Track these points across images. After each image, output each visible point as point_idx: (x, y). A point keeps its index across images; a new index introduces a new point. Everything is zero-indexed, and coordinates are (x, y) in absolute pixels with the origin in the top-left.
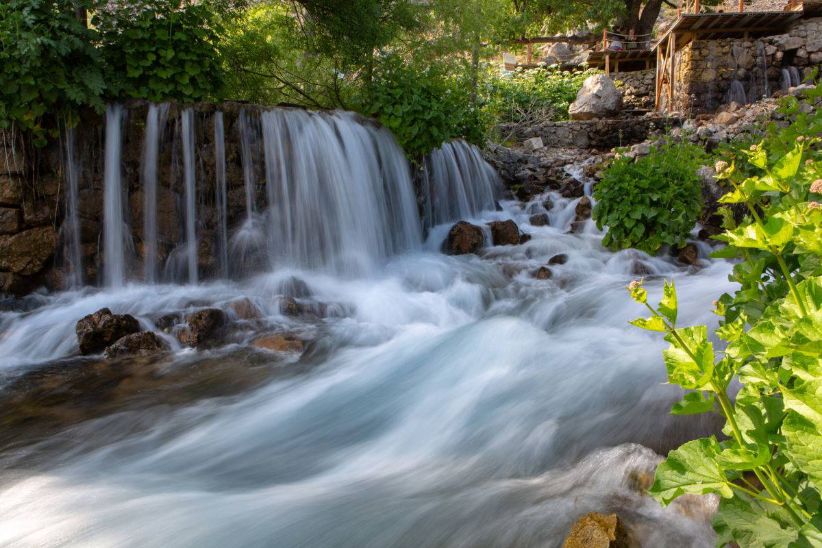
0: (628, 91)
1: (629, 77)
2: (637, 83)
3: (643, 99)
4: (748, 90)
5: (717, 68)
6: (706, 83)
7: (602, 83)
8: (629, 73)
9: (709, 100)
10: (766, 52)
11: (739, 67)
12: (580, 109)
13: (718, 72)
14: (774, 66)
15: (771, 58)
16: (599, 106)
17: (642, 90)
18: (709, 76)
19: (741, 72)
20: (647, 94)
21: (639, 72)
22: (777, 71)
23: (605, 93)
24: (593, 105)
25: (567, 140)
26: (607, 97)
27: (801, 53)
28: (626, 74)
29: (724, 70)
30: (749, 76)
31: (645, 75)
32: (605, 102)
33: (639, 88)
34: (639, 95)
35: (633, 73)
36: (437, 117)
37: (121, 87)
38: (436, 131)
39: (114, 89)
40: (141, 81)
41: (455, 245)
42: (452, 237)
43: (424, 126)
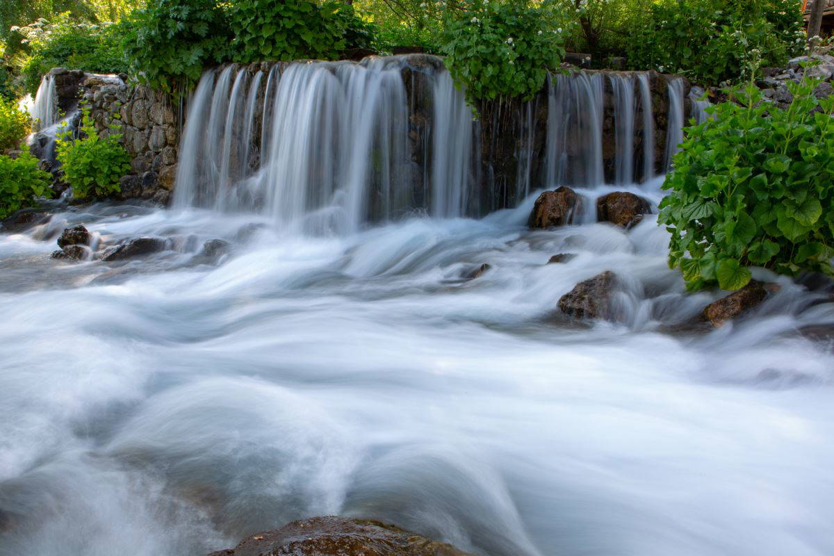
36: (493, 53)
37: (225, 54)
38: (490, 70)
39: (219, 57)
40: (241, 47)
41: (539, 216)
42: (537, 205)
43: (476, 65)
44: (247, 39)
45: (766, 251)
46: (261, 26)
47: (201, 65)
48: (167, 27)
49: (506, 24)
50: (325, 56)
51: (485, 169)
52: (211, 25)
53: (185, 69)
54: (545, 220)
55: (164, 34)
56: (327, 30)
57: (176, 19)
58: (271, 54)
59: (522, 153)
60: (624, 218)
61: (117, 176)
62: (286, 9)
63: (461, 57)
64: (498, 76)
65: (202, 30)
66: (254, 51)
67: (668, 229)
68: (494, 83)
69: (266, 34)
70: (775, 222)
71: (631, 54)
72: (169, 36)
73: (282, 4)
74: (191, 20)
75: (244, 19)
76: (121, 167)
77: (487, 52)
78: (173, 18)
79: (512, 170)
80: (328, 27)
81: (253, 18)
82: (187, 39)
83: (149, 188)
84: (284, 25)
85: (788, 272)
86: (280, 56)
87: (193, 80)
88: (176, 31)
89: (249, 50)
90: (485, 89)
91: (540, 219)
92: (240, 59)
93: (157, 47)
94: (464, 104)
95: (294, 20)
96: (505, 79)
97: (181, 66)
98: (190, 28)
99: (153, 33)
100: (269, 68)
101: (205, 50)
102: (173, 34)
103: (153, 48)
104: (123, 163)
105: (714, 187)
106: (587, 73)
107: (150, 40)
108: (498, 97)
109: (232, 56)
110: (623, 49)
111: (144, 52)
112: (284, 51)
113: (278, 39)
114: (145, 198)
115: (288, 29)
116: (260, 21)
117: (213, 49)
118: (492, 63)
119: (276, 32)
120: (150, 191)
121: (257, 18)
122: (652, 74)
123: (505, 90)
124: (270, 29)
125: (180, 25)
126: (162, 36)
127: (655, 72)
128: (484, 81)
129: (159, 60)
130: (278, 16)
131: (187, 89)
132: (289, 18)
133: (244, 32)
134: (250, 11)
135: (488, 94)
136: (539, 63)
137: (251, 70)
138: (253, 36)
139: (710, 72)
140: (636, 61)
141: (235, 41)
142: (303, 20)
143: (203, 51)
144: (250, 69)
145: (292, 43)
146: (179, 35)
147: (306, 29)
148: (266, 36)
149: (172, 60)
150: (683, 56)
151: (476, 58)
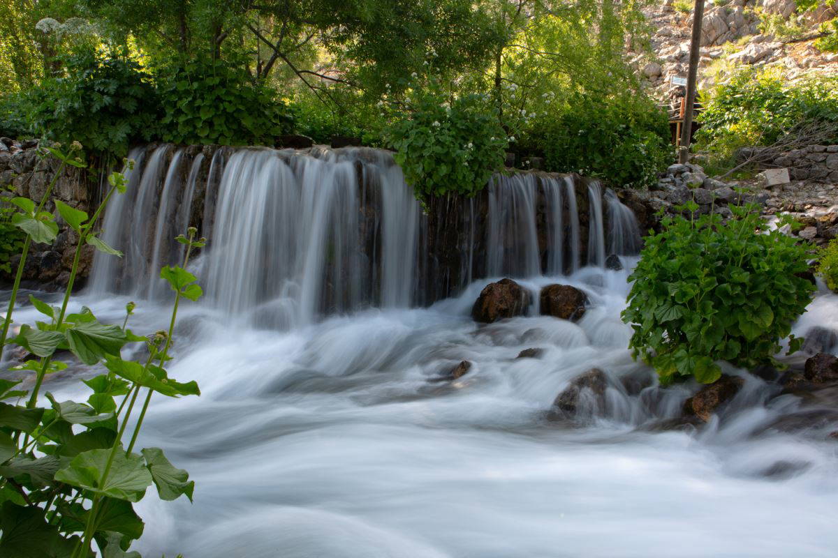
36: (447, 154)
37: (154, 133)
38: (444, 169)
39: (147, 135)
40: (172, 126)
41: (485, 306)
42: (483, 296)
43: (429, 164)
44: (182, 119)
45: (732, 350)
46: (199, 108)
47: (127, 141)
48: (92, 100)
49: (458, 128)
50: (261, 141)
51: (431, 260)
52: (140, 101)
53: (110, 145)
54: (492, 312)
55: (88, 108)
56: (266, 116)
57: (102, 93)
58: (207, 136)
59: (465, 245)
60: (568, 309)
61: (7, 255)
62: (228, 93)
63: (415, 155)
64: (449, 175)
65: (131, 106)
66: (189, 132)
67: (632, 326)
68: (445, 181)
69: (204, 116)
70: (736, 325)
71: (549, 155)
72: (94, 110)
73: (224, 88)
74: (117, 95)
75: (180, 99)
76: (12, 245)
77: (442, 152)
78: (99, 91)
79: (455, 262)
80: (267, 112)
81: (190, 99)
82: (114, 114)
83: (49, 270)
84: (225, 109)
85: (747, 365)
86: (217, 139)
87: (116, 157)
88: (103, 105)
89: (183, 130)
90: (436, 186)
91: (487, 310)
92: (172, 139)
93: (78, 120)
94: (414, 198)
95: (236, 105)
96: (457, 177)
97: (105, 142)
98: (117, 103)
99: (76, 105)
100: (213, 152)
101: (133, 127)
102: (99, 108)
103: (73, 121)
104: (15, 240)
105: (684, 294)
106: (521, 174)
107: (72, 112)
108: (446, 194)
109: (162, 135)
110: (541, 150)
111: (62, 124)
112: (222, 135)
113: (216, 122)
114: (44, 281)
115: (229, 113)
116: (198, 102)
117: (141, 126)
118: (445, 163)
119: (216, 114)
120: (50, 273)
121: (195, 99)
122: (575, 176)
123: (454, 188)
124: (208, 111)
125: (107, 100)
126: (85, 109)
127: (577, 175)
128: (436, 178)
129: (79, 134)
130: (219, 99)
131: (108, 165)
132: (230, 102)
133: (179, 112)
134: (187, 92)
135: (438, 190)
136: (485, 164)
137: (191, 152)
138: (189, 117)
139: (617, 175)
140: (553, 162)
141: (167, 120)
142: (244, 105)
143: (130, 128)
144: (189, 151)
145: (230, 127)
146: (104, 109)
147: (246, 114)
148: (204, 118)
149: (94, 135)
150: (594, 161)
151: (430, 157)
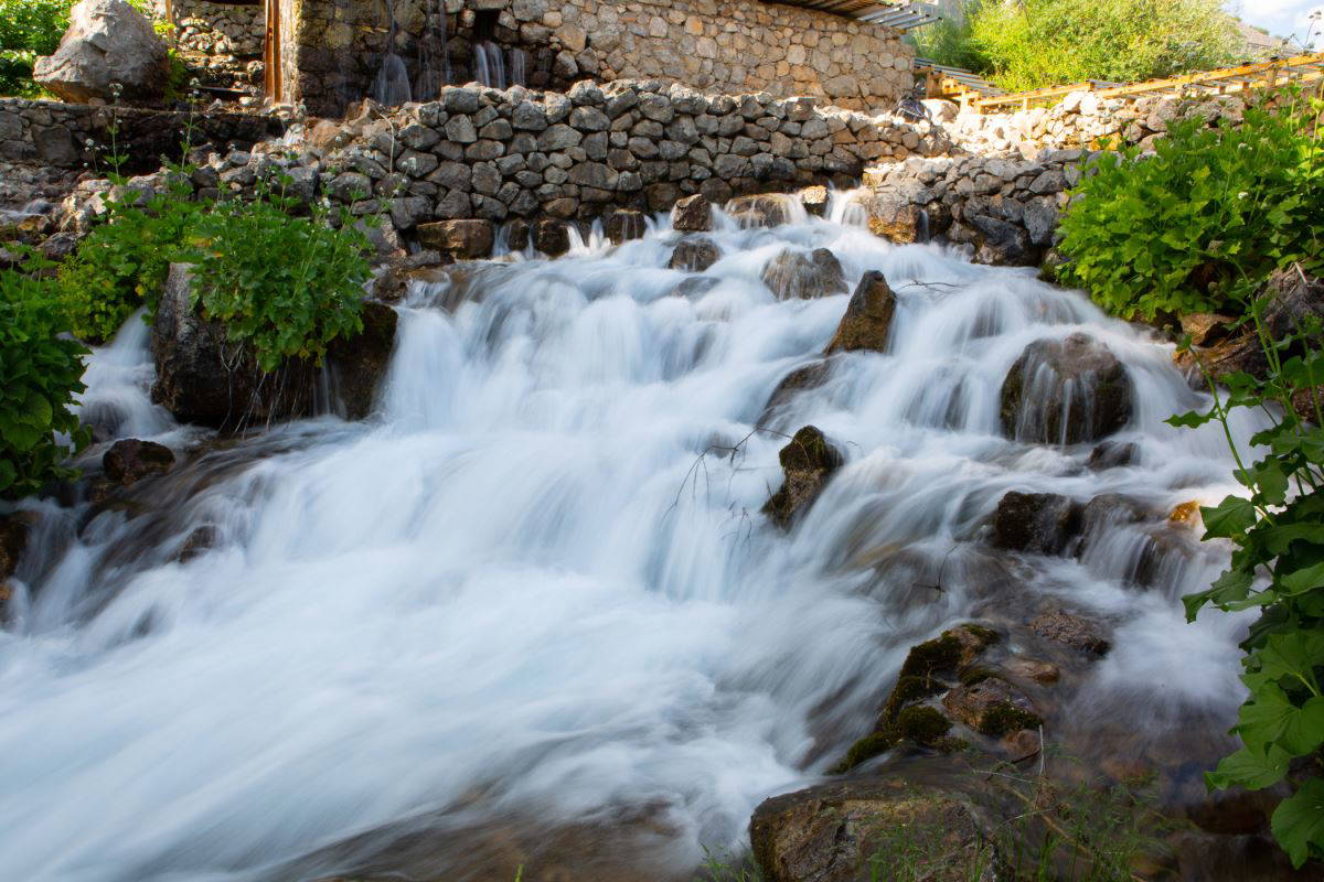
0: (220, 46)
1: (222, 14)
2: (237, 31)
3: (250, 65)
4: (417, 76)
5: (355, 24)
6: (333, 50)
7: (108, 19)
8: (221, 7)
9: (341, 86)
10: (445, 7)
11: (397, 28)
12: (56, 75)
13: (356, 32)
14: (461, 36)
15: (455, 20)
16: (98, 72)
17: (248, 45)
18: (339, 37)
19: (402, 38)
20: (258, 57)
21: (241, 8)
22: (465, 47)
23: (115, 45)
24: (83, 68)
25: (20, 144)
26: (120, 55)
27: (505, 19)
28: (213, 9)
29: (369, 29)
30: (416, 49)
31: (253, 15)
32: (116, 63)
33: (241, 42)
34: (242, 57)
35: (229, 7)
